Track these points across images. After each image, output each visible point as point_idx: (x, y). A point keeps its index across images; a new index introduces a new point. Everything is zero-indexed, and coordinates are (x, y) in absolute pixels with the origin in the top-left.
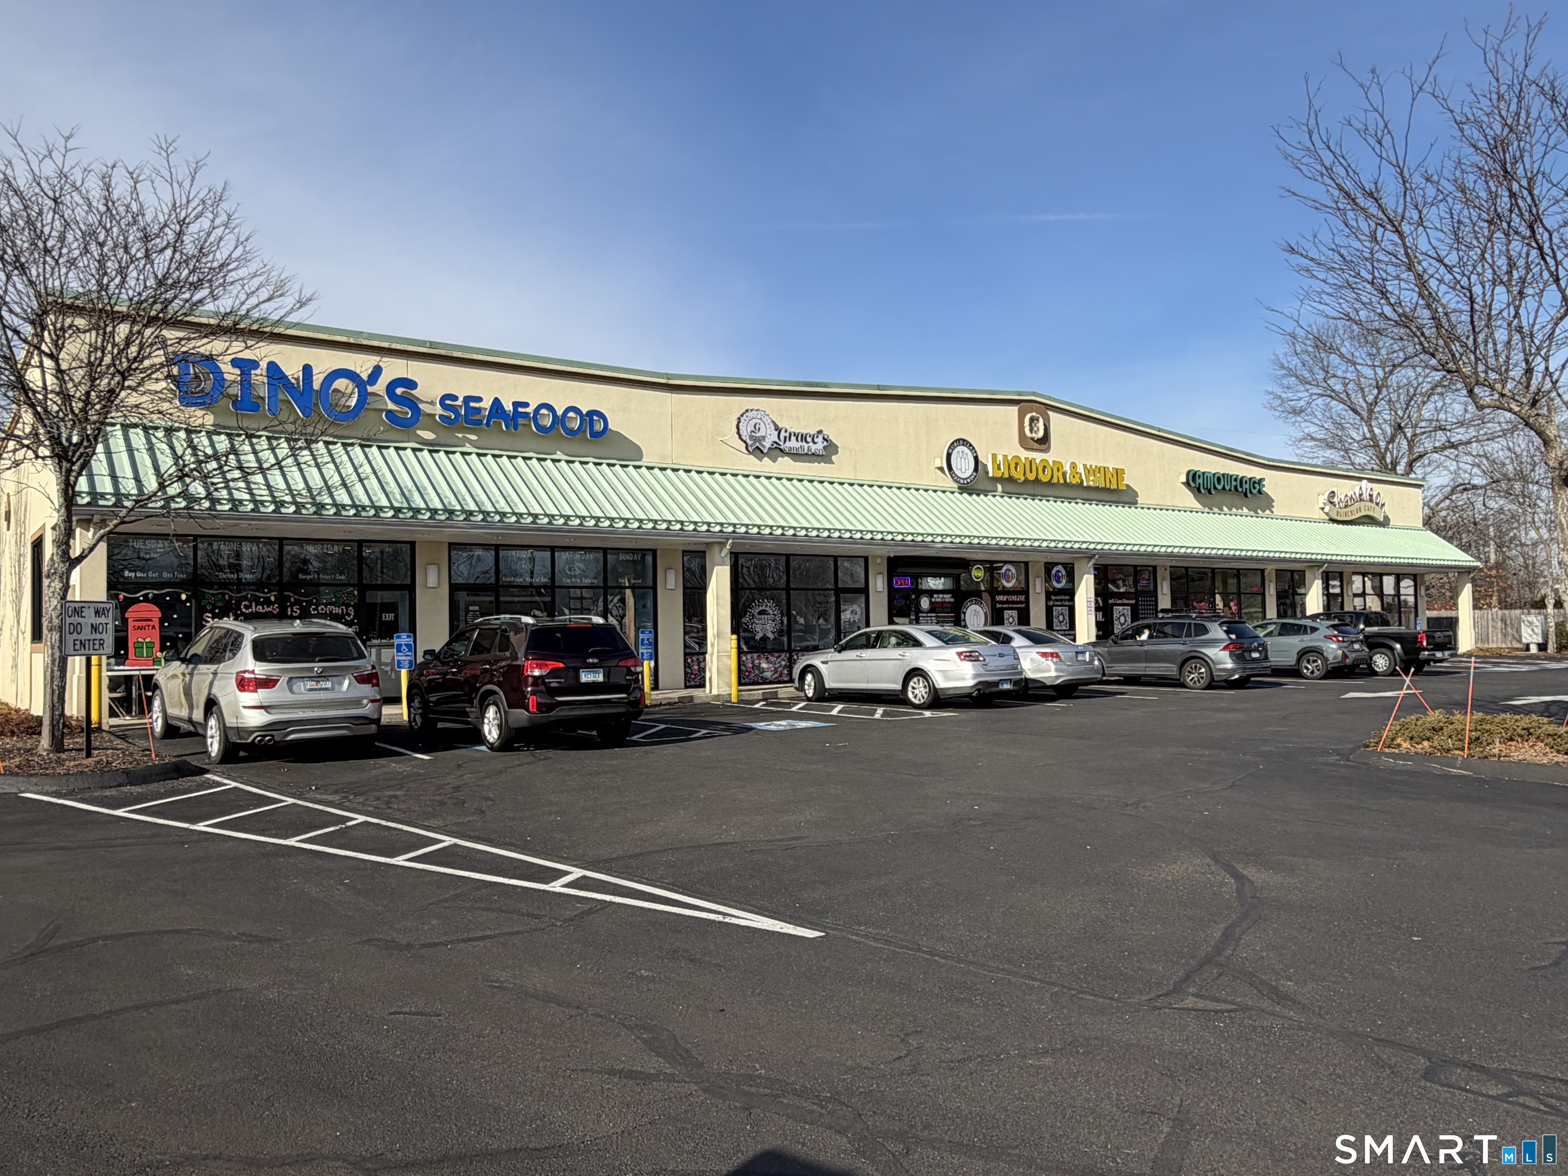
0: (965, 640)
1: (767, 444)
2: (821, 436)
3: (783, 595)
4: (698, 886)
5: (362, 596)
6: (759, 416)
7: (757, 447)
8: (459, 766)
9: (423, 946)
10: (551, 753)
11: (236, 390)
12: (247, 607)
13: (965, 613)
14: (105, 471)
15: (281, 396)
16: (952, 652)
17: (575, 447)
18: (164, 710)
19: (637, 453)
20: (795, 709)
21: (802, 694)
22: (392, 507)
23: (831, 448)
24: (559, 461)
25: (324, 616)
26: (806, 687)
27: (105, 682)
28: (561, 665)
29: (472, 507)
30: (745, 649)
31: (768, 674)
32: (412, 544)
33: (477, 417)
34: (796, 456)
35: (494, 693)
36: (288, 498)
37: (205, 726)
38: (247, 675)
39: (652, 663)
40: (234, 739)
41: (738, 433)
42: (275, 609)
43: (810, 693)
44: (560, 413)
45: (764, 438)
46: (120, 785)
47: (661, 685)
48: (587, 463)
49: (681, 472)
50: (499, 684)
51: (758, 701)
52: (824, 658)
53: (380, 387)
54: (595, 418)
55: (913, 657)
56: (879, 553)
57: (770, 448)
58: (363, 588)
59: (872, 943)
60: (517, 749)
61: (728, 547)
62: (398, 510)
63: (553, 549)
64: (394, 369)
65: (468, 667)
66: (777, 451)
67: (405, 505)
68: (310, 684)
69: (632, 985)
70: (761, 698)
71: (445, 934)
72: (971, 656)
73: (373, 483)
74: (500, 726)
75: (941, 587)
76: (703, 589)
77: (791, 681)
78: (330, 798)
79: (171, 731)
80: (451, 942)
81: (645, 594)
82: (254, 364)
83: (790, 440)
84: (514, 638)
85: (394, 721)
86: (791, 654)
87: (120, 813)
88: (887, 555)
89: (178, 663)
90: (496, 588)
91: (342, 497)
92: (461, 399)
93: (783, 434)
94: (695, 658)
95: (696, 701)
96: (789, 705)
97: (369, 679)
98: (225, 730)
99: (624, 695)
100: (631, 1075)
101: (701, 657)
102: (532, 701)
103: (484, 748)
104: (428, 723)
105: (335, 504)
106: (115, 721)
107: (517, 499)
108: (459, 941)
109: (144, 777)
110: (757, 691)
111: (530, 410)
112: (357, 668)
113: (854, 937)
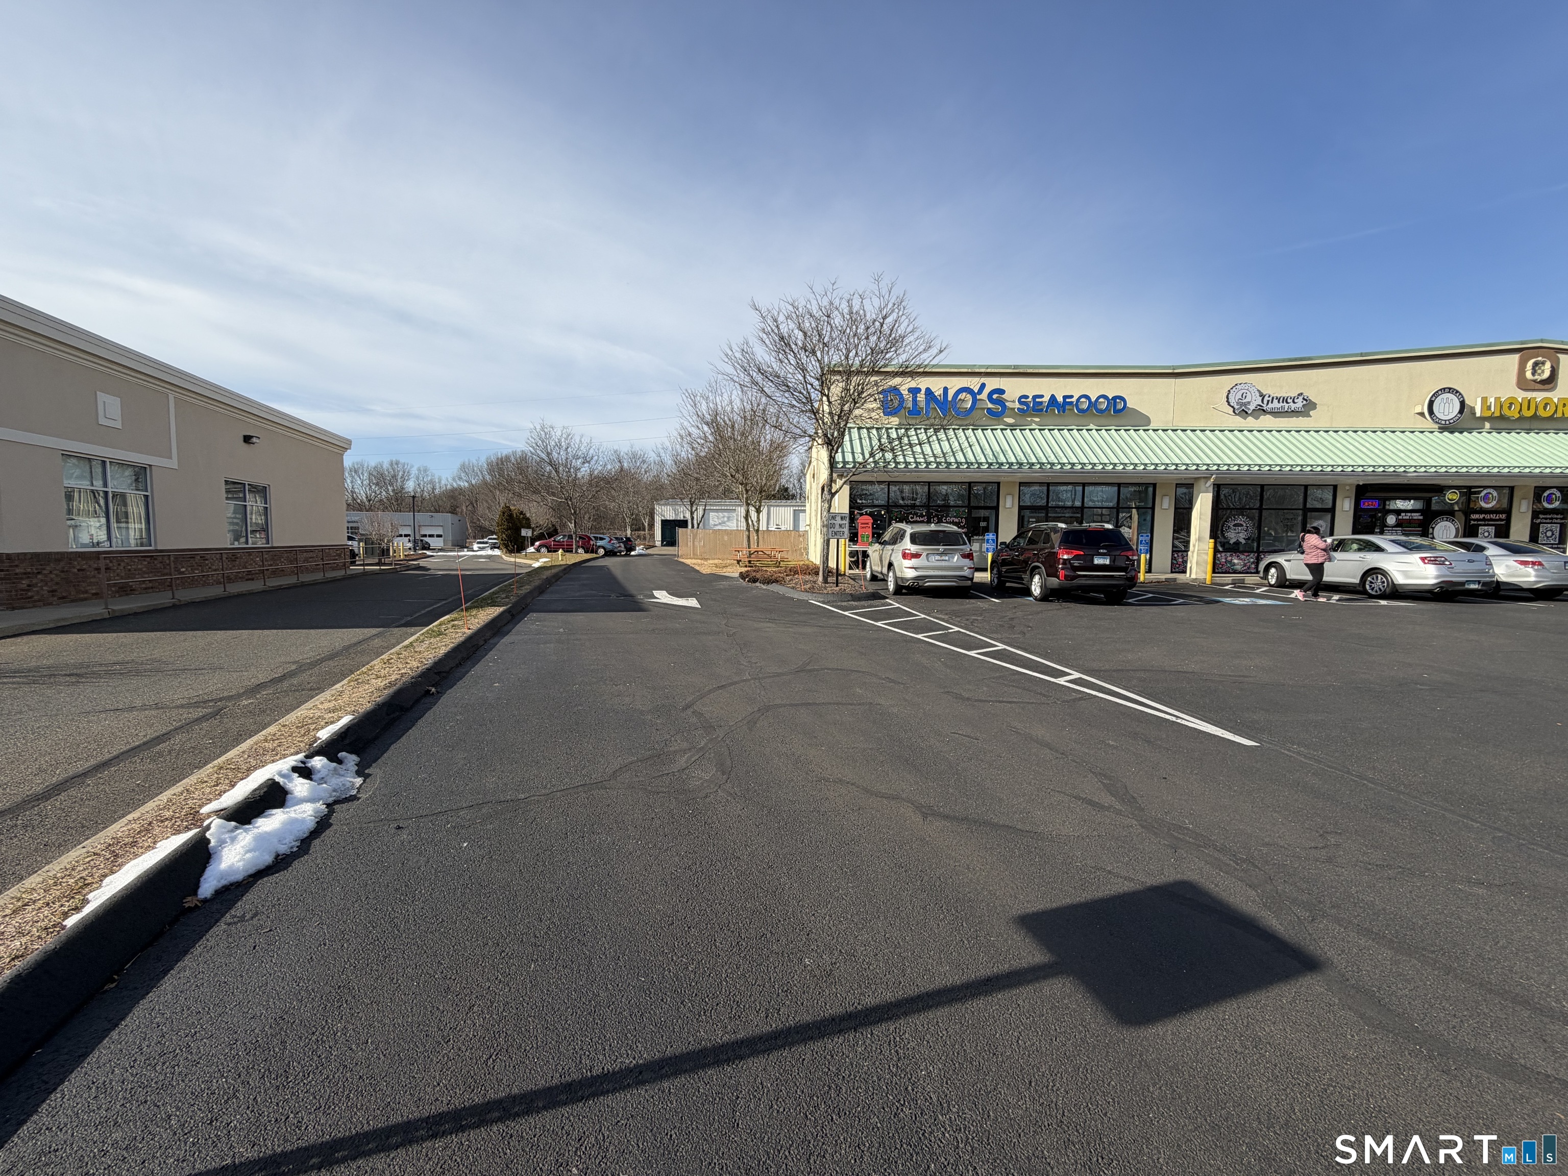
0: (1432, 548)
1: (1252, 407)
2: (1301, 398)
3: (1256, 513)
4: (1160, 695)
5: (970, 513)
6: (1247, 388)
7: (1243, 410)
8: (1015, 607)
9: (976, 701)
10: (1072, 605)
11: (910, 405)
12: (912, 518)
13: (1433, 528)
14: (850, 450)
15: (932, 406)
16: (1416, 557)
17: (1103, 421)
18: (871, 568)
19: (1147, 421)
20: (1258, 591)
21: (1266, 582)
22: (987, 463)
23: (1309, 406)
24: (1091, 430)
25: (950, 523)
26: (1270, 577)
27: (848, 553)
28: (1082, 553)
29: (1034, 460)
30: (1221, 549)
31: (1238, 567)
32: (999, 483)
33: (1040, 407)
34: (1276, 413)
35: (1039, 567)
36: (932, 459)
37: (888, 576)
38: (907, 551)
39: (1148, 556)
40: (900, 583)
41: (1228, 401)
42: (925, 519)
43: (1273, 582)
44: (1093, 400)
45: (1249, 403)
46: (849, 601)
47: (1153, 569)
48: (1110, 430)
49: (1179, 432)
50: (1042, 563)
51: (1228, 584)
52: (1288, 557)
53: (984, 396)
54: (1118, 400)
55: (1373, 559)
56: (1349, 481)
57: (1254, 410)
58: (971, 508)
59: (1303, 759)
60: (1051, 601)
61: (1212, 480)
62: (991, 464)
63: (1084, 485)
64: (992, 384)
65: (1026, 552)
66: (1260, 411)
67: (995, 461)
68: (938, 557)
69: (1101, 748)
70: (1230, 582)
71: (990, 696)
72: (1435, 560)
73: (976, 448)
74: (1041, 587)
75: (1410, 507)
76: (1190, 509)
77: (1258, 572)
78: (943, 617)
79: (874, 578)
80: (992, 701)
81: (1146, 512)
82: (918, 390)
83: (1272, 402)
84: (1053, 536)
85: (983, 581)
86: (1259, 555)
87: (846, 613)
88: (1357, 483)
89: (877, 544)
90: (1046, 508)
91: (961, 458)
92: (1031, 397)
93: (1266, 399)
94: (1180, 554)
95: (1178, 582)
96: (1253, 589)
97: (969, 556)
98: (896, 579)
99: (1124, 574)
100: (1090, 803)
101: (1185, 554)
102: (1061, 573)
103: (1031, 599)
104: (1001, 583)
105: (957, 462)
106: (851, 572)
107: (1062, 455)
108: (997, 701)
109: (859, 598)
110: (1228, 578)
111: (1074, 400)
112: (962, 550)
113: (1286, 752)
